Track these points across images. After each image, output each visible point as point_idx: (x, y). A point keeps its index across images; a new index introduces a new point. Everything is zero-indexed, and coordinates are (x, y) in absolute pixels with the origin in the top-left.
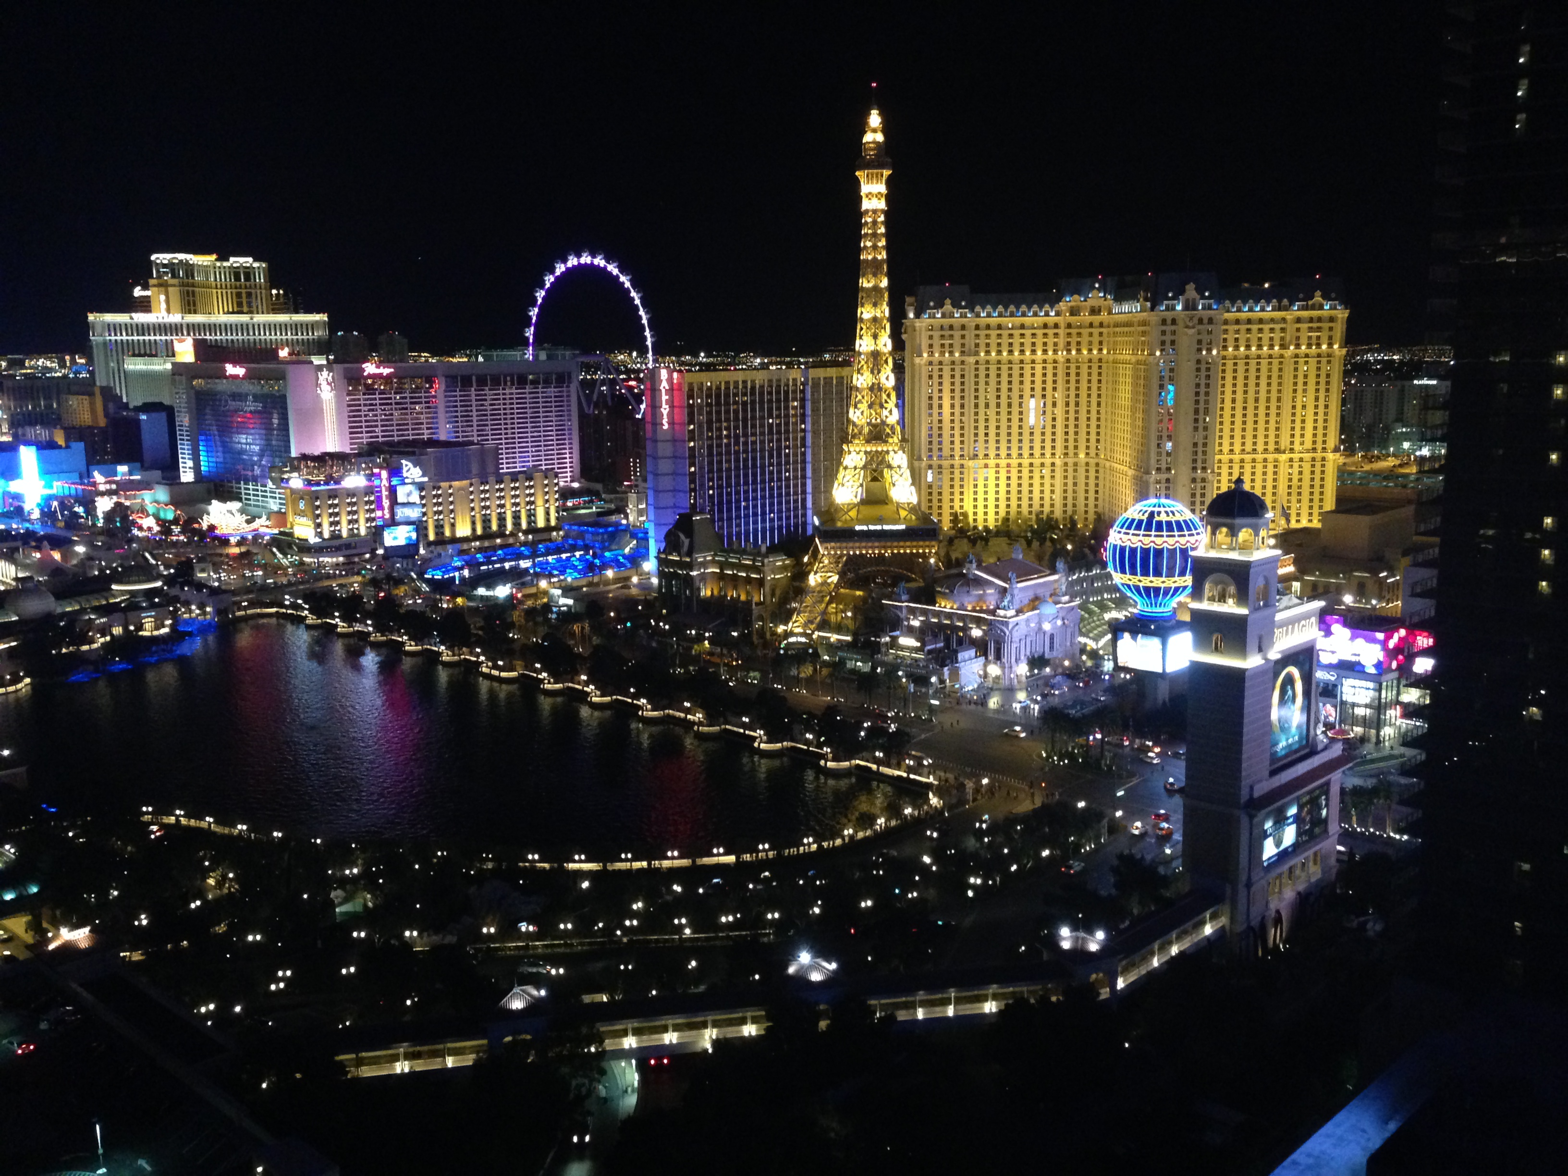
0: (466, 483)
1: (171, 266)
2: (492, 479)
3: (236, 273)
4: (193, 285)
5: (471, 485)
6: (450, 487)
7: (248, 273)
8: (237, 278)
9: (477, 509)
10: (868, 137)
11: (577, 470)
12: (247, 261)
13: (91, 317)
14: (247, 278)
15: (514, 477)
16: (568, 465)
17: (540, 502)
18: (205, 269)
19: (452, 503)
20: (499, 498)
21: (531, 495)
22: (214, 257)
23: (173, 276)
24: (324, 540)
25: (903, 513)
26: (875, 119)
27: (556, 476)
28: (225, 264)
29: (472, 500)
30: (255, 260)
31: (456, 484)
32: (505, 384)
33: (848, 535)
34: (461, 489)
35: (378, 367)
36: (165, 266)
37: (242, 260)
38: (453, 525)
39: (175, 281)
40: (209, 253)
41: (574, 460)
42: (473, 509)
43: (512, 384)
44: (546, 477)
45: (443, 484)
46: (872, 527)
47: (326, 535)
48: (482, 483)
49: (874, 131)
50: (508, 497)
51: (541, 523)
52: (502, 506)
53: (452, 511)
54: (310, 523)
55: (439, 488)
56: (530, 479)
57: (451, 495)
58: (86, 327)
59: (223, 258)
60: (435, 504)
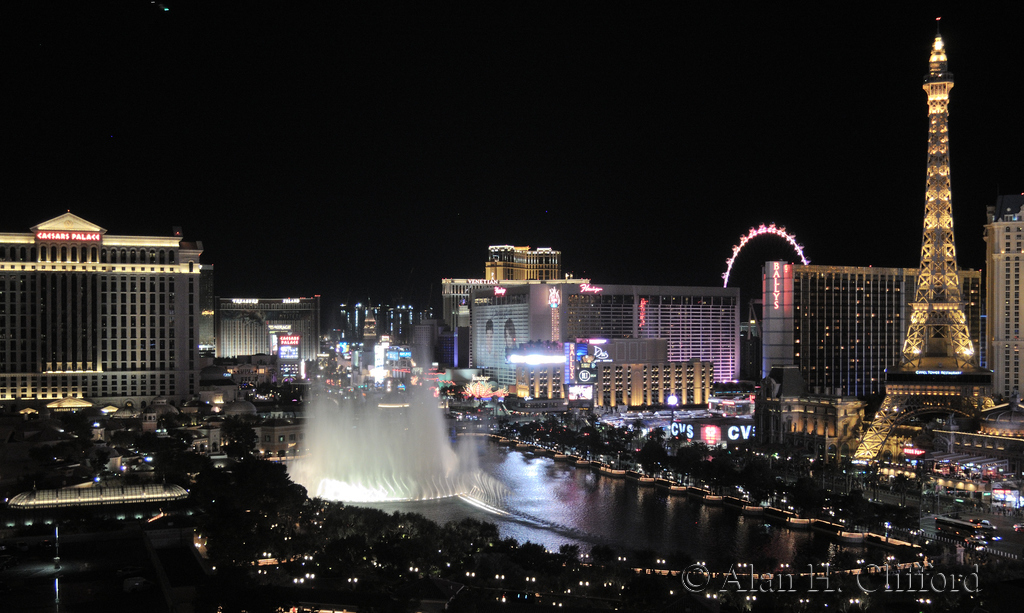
0: (641, 365)
1: (499, 253)
2: (661, 364)
3: (540, 258)
4: (512, 266)
5: (645, 367)
6: (629, 368)
7: (547, 257)
8: (541, 262)
9: (649, 386)
10: (934, 58)
11: (737, 371)
12: (547, 250)
13: (444, 281)
14: (547, 262)
15: (679, 366)
16: (730, 363)
17: (698, 384)
18: (521, 255)
19: (629, 380)
20: (665, 379)
21: (692, 379)
22: (528, 248)
23: (500, 260)
24: (535, 399)
25: (961, 363)
26: (938, 44)
27: (712, 366)
28: (535, 253)
29: (645, 379)
30: (553, 250)
31: (633, 365)
32: (684, 303)
33: (910, 378)
34: (637, 370)
35: (591, 287)
36: (496, 253)
37: (544, 249)
38: (629, 396)
39: (501, 263)
40: (524, 246)
41: (736, 363)
42: (645, 386)
43: (690, 303)
44: (704, 366)
45: (623, 365)
46: (931, 372)
47: (537, 396)
48: (653, 367)
49: (938, 53)
50: (673, 379)
51: (698, 401)
52: (669, 385)
53: (629, 386)
54: (527, 387)
55: (621, 368)
56: (691, 367)
57: (629, 374)
58: (441, 287)
59: (533, 248)
60: (617, 380)
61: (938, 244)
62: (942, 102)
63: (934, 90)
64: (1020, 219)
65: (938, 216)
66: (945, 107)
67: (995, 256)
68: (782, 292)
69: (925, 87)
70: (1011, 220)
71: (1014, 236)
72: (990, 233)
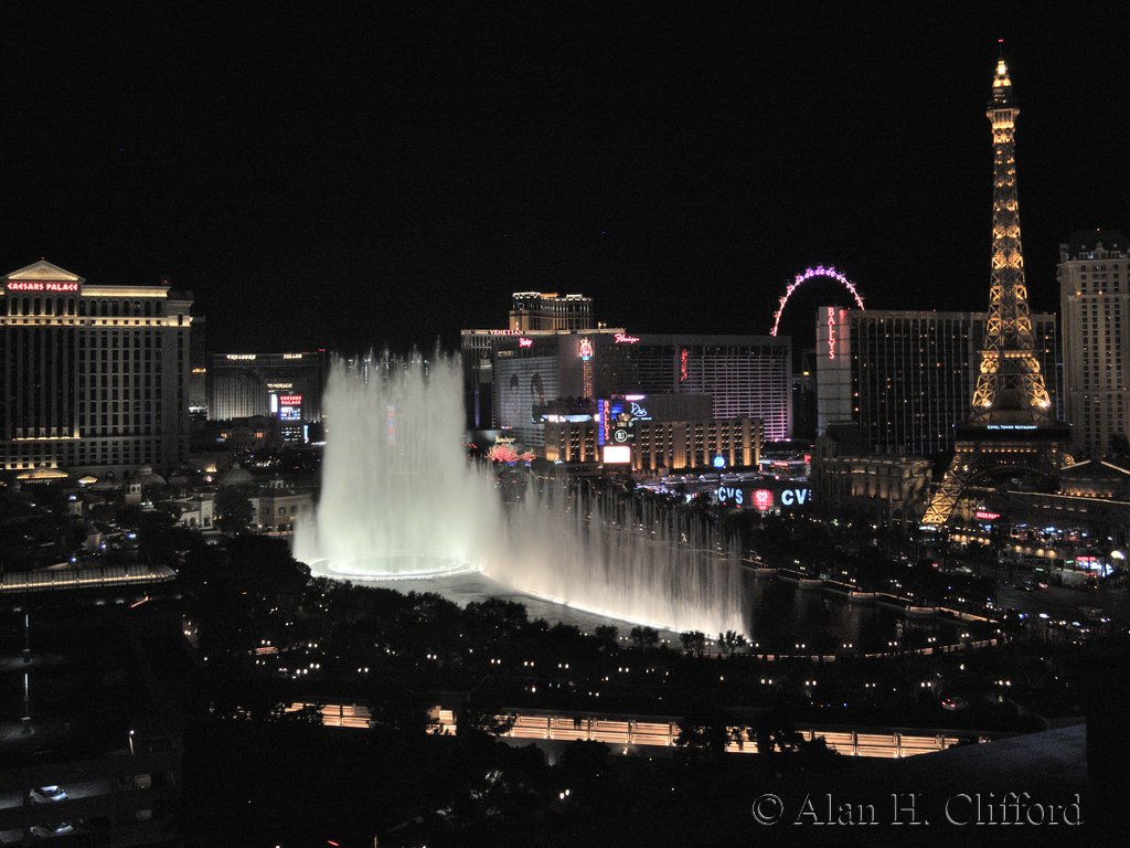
0: (684, 423)
1: (524, 300)
2: (706, 422)
3: (570, 305)
4: (539, 315)
5: (688, 426)
6: (671, 426)
7: (577, 304)
8: (571, 310)
9: (692, 446)
10: (997, 83)
11: (790, 427)
12: (577, 297)
13: (463, 333)
14: (577, 310)
15: (725, 423)
16: (783, 420)
17: (747, 444)
18: (550, 303)
19: (671, 440)
20: (711, 438)
21: (740, 438)
22: (556, 295)
23: (526, 309)
24: (566, 462)
25: (1036, 417)
26: (1002, 69)
27: (762, 423)
28: (564, 300)
29: (688, 439)
30: (584, 296)
31: (675, 424)
32: (730, 354)
33: (981, 434)
34: (679, 429)
35: (626, 337)
36: (520, 301)
37: (574, 296)
38: (671, 459)
39: (527, 312)
40: (552, 292)
41: (788, 420)
42: (688, 446)
43: (736, 354)
44: (753, 423)
45: (663, 424)
46: (1004, 427)
47: (568, 459)
48: (697, 425)
49: (1002, 78)
50: (719, 439)
51: (747, 462)
52: (714, 445)
53: (671, 446)
54: (557, 449)
55: (661, 427)
56: (738, 424)
57: (670, 433)
58: (459, 339)
59: (562, 295)
60: (657, 440)
61: (1008, 285)
62: (1007, 131)
63: (999, 117)
64: (1096, 257)
65: (1007, 254)
66: (1011, 136)
67: (1071, 298)
68: (838, 340)
69: (988, 115)
70: (1086, 259)
71: (1089, 275)
72: (1064, 272)
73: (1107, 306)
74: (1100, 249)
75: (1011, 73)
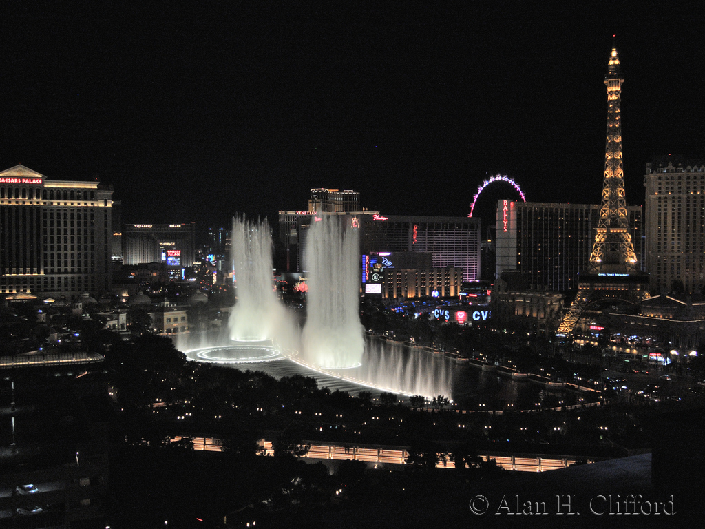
0: (414, 270)
1: (318, 192)
2: (427, 269)
3: (346, 196)
4: (326, 202)
5: (417, 272)
6: (406, 272)
7: (350, 196)
8: (346, 200)
9: (419, 284)
10: (611, 62)
11: (479, 274)
12: (350, 192)
13: (280, 213)
14: (350, 200)
15: (439, 270)
16: (474, 269)
17: (452, 283)
18: (333, 195)
19: (406, 280)
20: (430, 279)
21: (448, 279)
22: (337, 190)
23: (319, 198)
25: (628, 269)
26: (614, 54)
27: (462, 270)
28: (342, 193)
29: (417, 280)
30: (354, 191)
31: (409, 270)
32: (443, 228)
33: (595, 279)
34: (412, 273)
35: (380, 217)
36: (315, 193)
37: (348, 191)
38: (406, 291)
39: (319, 200)
40: (335, 189)
42: (417, 284)
43: (447, 228)
44: (456, 271)
45: (402, 270)
46: (609, 275)
48: (422, 271)
49: (614, 59)
50: (435, 280)
51: (452, 294)
52: (432, 284)
53: (406, 284)
55: (400, 272)
56: (448, 271)
57: (406, 276)
59: (341, 190)
60: (398, 280)
61: (614, 188)
62: (616, 92)
63: (612, 84)
64: (668, 171)
65: (614, 169)
66: (619, 96)
67: (652, 196)
68: (509, 220)
69: (605, 82)
70: (662, 172)
71: (663, 182)
72: (648, 180)
73: (674, 202)
74: (670, 167)
75: (619, 56)
